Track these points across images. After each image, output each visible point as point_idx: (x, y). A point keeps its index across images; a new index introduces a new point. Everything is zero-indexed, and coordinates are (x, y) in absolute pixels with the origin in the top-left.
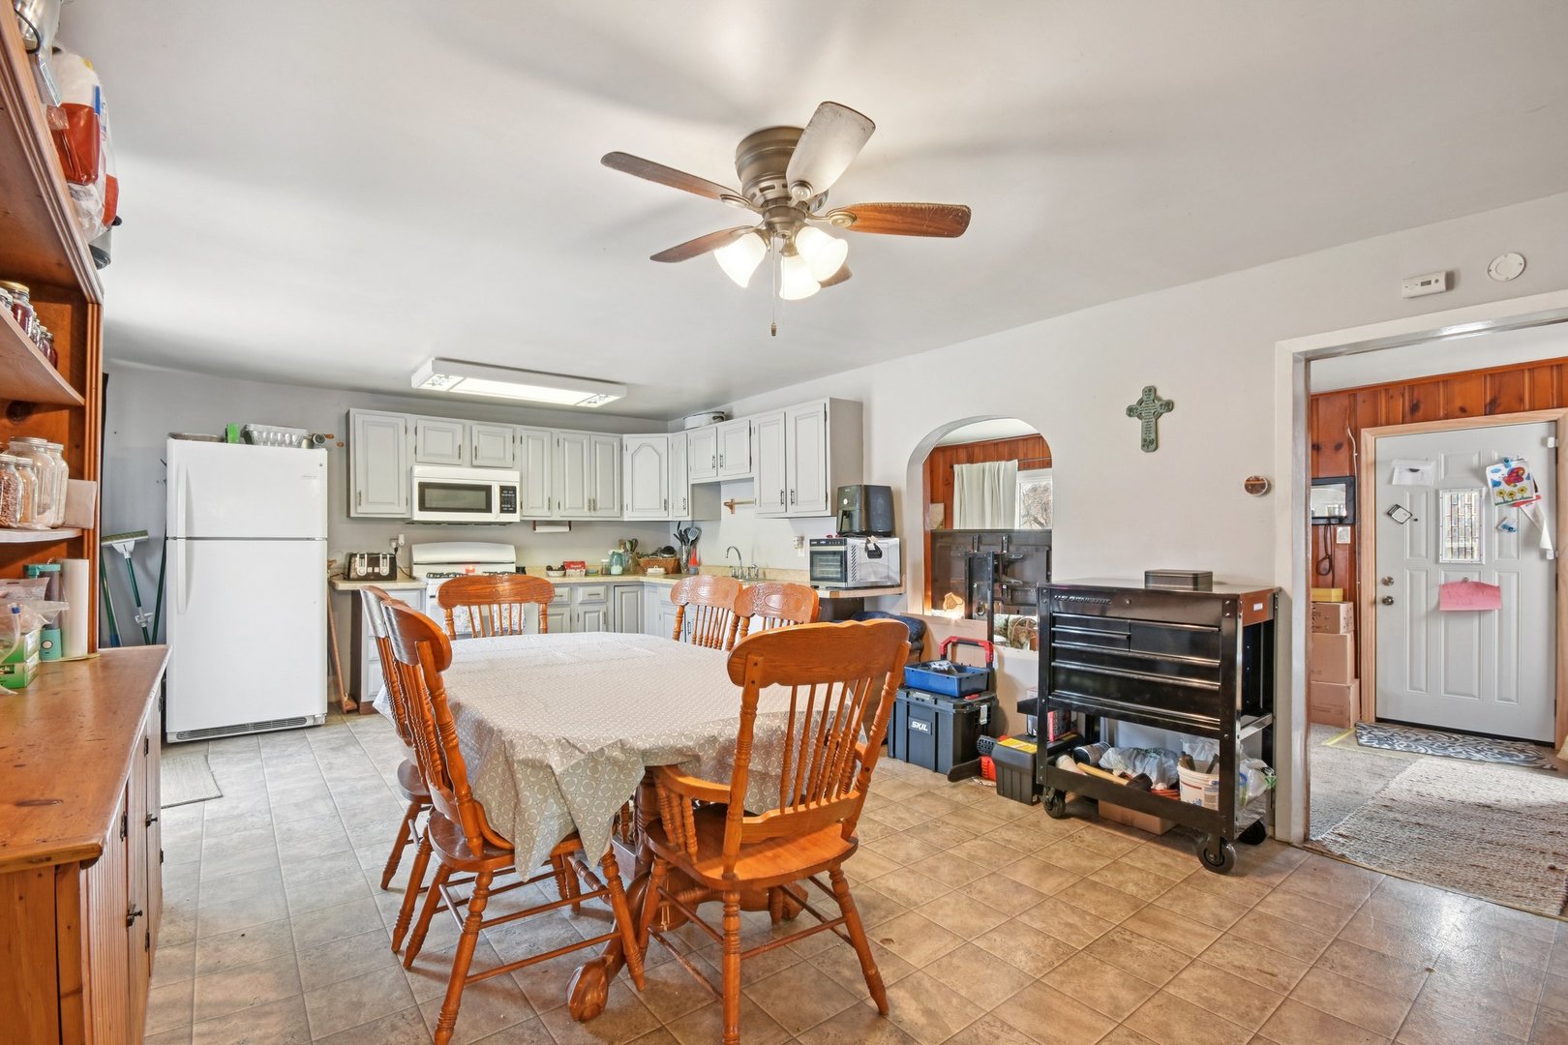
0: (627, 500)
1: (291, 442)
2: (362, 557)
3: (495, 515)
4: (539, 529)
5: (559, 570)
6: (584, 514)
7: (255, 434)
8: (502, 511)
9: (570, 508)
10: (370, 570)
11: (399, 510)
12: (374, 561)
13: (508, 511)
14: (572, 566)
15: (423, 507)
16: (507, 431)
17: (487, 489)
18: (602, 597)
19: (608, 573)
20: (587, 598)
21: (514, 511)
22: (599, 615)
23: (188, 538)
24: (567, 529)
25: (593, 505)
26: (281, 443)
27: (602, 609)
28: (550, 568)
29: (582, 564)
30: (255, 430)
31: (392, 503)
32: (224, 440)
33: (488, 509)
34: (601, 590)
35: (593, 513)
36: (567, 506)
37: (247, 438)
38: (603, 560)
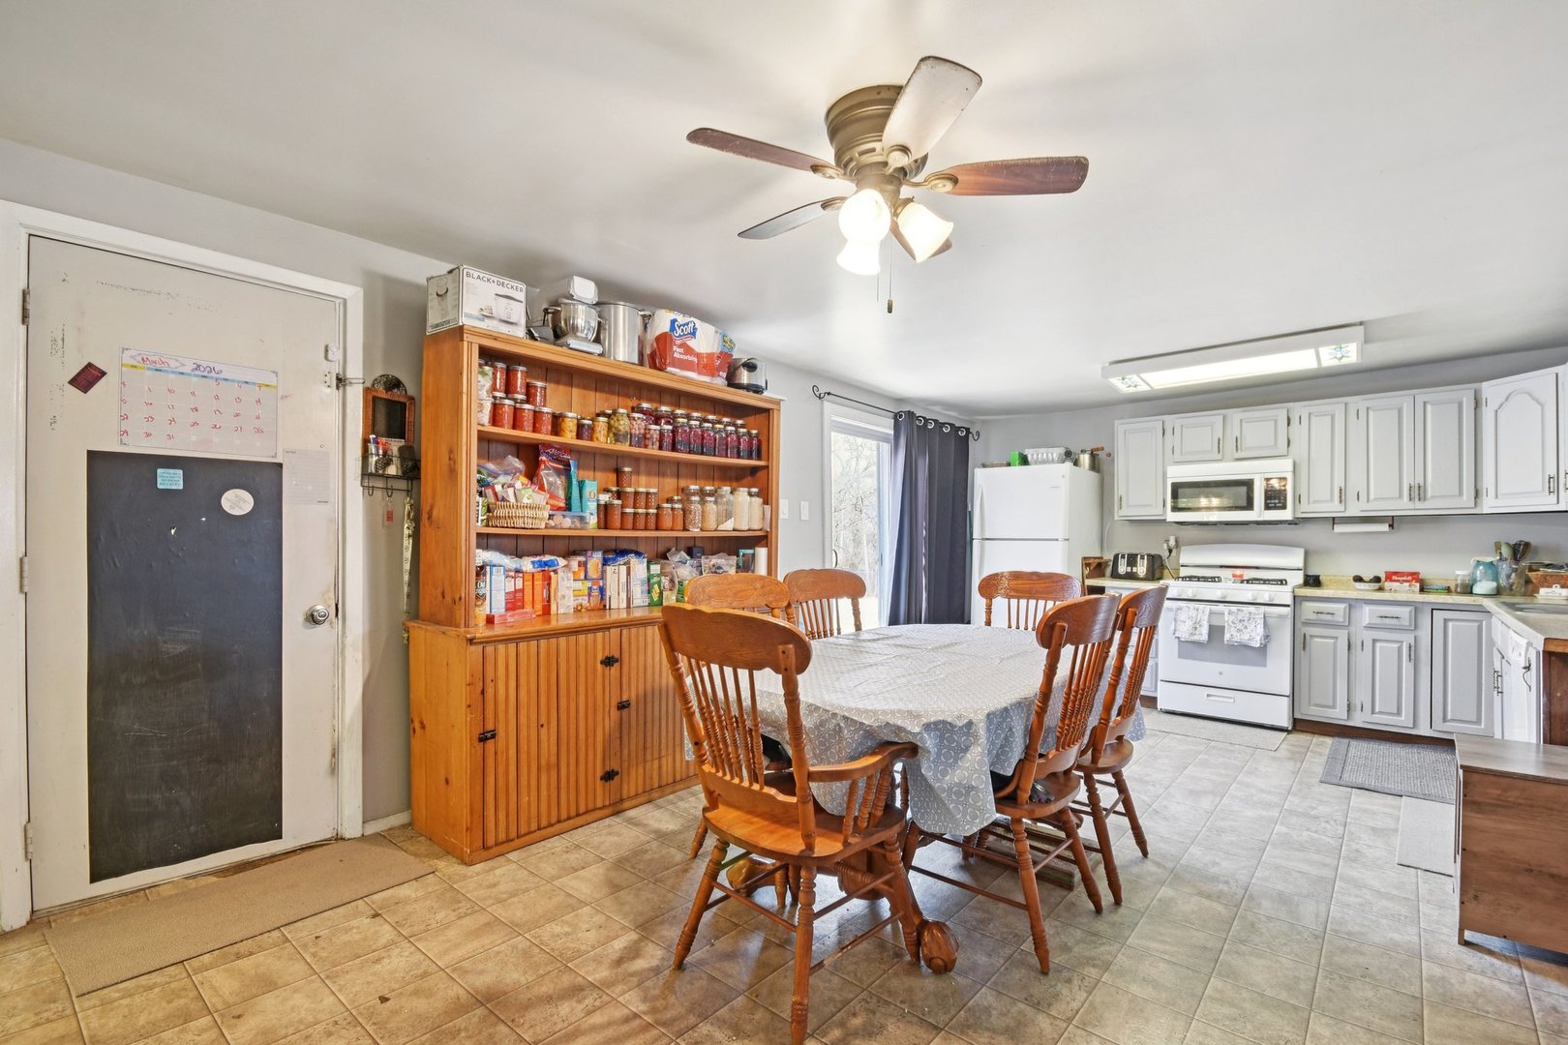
0: (1488, 482)
1: (1053, 460)
2: (1142, 558)
3: (1258, 513)
4: (1339, 529)
5: (1371, 581)
6: (1404, 507)
7: (1029, 458)
8: (1267, 507)
9: (1375, 499)
10: (1129, 569)
11: (1153, 512)
12: (1132, 560)
13: (1275, 508)
14: (1394, 578)
15: (1175, 509)
16: (1279, 412)
17: (1248, 484)
18: (1405, 622)
19: (1467, 589)
20: (1379, 621)
21: (1284, 507)
22: (1400, 650)
23: (983, 539)
24: (1385, 527)
25: (1419, 492)
26: (1044, 462)
27: (1408, 639)
28: (1358, 579)
29: (1415, 576)
30: (1029, 453)
31: (1149, 506)
32: (1009, 465)
33: (1249, 505)
34: (1405, 612)
35: (1418, 505)
36: (1372, 497)
37: (1024, 461)
38: (1458, 572)
